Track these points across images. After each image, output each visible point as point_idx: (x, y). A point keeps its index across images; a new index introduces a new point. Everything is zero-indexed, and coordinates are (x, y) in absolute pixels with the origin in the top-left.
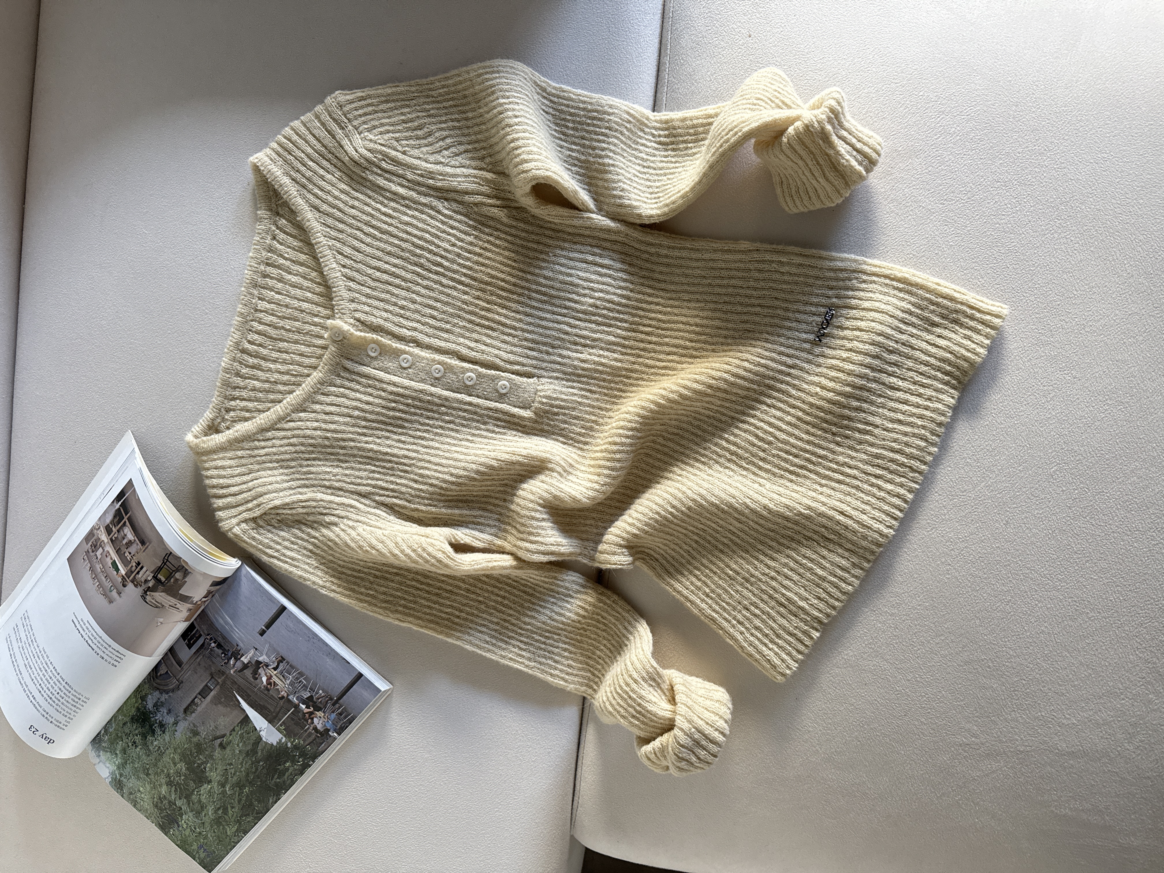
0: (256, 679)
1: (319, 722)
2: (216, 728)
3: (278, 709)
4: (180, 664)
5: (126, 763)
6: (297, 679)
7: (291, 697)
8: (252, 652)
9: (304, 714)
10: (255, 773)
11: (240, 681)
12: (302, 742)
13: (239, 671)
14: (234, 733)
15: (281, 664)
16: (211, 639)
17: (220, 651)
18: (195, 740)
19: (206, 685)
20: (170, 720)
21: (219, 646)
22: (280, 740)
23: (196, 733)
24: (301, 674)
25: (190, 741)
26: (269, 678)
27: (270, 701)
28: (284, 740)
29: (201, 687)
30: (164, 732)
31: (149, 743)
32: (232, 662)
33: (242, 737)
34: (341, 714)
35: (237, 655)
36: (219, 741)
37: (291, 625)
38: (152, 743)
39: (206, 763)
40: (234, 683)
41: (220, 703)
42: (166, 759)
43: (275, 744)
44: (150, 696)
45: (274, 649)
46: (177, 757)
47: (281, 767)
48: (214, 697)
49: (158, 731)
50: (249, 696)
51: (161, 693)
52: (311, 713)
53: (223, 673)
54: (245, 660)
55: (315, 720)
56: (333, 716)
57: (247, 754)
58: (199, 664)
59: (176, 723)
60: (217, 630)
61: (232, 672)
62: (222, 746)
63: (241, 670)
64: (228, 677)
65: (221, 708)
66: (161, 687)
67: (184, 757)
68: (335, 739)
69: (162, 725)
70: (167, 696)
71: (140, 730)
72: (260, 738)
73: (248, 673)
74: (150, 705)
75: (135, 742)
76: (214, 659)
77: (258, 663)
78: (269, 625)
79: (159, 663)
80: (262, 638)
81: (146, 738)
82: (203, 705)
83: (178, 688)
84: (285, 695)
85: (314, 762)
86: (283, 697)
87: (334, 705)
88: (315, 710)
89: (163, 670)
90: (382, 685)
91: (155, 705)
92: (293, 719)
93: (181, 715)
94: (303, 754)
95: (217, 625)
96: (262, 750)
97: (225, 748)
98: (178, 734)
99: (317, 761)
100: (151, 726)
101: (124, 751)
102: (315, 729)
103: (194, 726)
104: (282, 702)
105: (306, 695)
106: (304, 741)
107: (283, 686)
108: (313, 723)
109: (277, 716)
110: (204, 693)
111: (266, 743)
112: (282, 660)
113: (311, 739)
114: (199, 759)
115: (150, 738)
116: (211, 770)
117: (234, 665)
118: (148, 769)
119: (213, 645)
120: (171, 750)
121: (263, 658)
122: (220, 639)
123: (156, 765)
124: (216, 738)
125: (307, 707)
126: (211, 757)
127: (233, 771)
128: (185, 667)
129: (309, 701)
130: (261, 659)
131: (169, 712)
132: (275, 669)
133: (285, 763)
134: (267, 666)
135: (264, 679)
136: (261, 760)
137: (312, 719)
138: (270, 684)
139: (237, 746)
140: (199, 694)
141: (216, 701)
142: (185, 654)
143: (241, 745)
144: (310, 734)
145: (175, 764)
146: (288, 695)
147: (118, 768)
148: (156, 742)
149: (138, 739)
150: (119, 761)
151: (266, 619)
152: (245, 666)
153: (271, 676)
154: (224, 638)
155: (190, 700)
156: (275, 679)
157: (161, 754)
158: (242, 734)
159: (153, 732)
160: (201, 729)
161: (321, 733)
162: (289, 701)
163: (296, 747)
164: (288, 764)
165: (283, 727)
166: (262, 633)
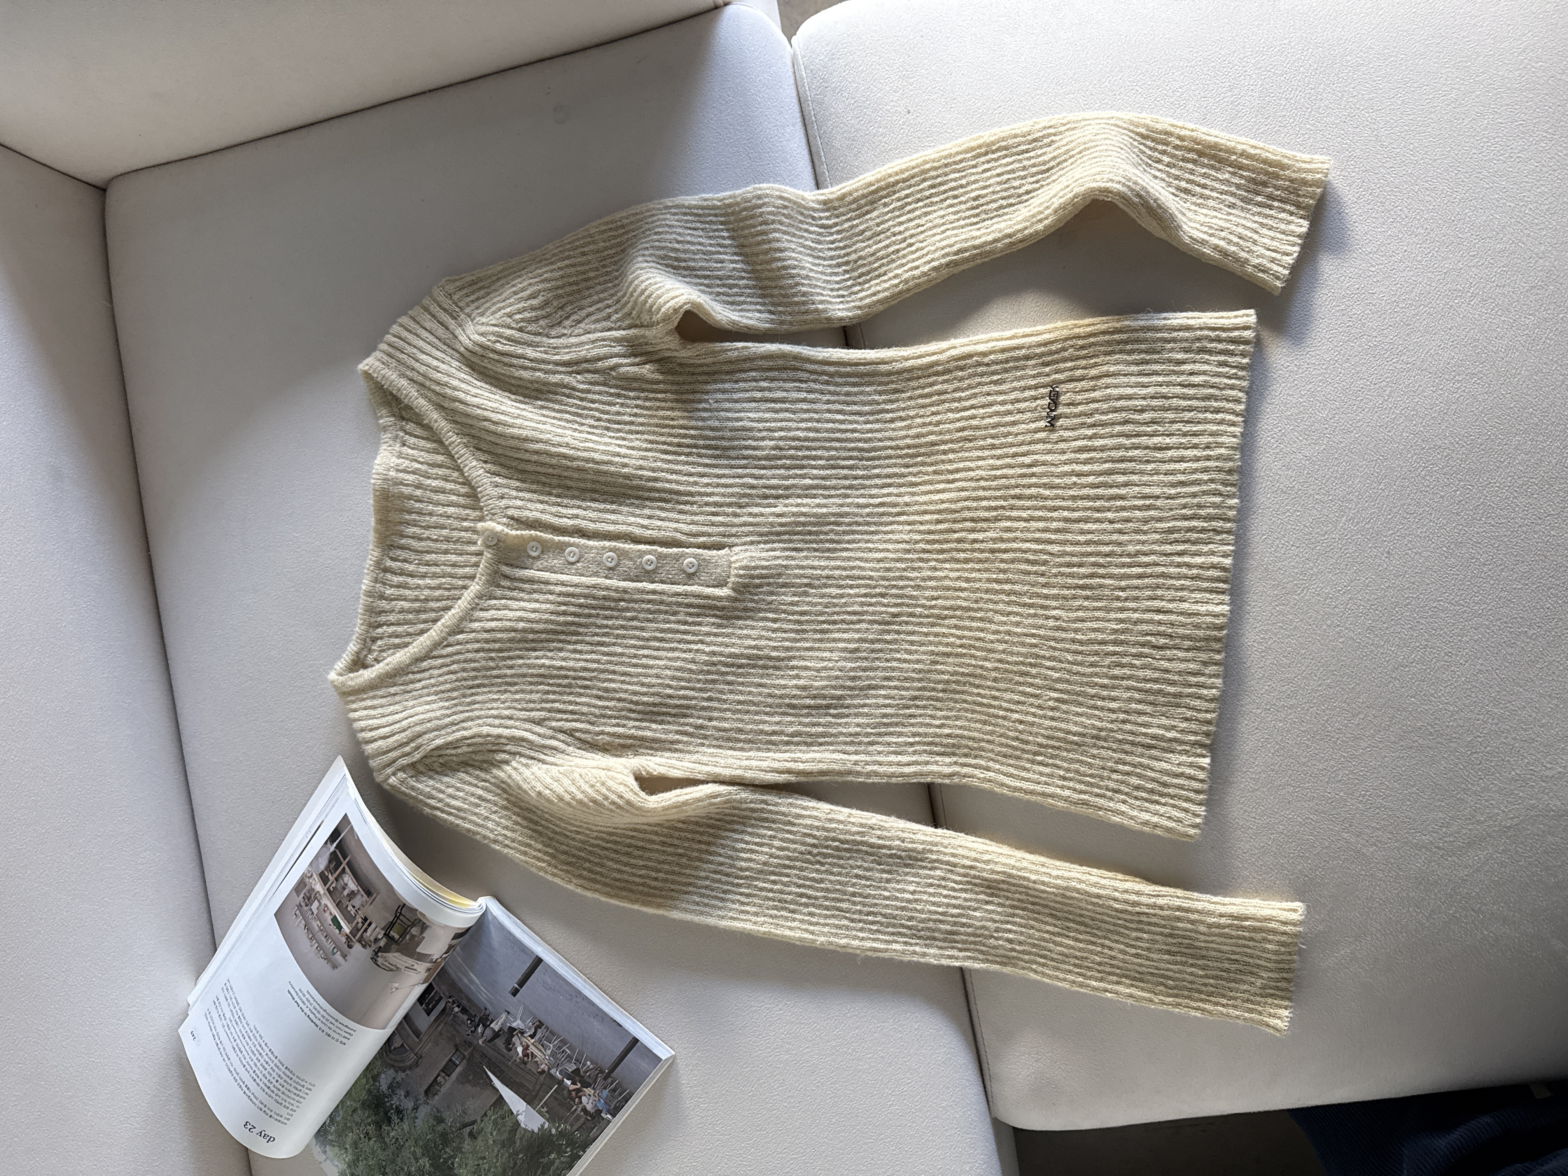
0: (510, 1050)
1: (589, 1101)
2: (464, 1113)
3: (538, 1087)
4: (417, 1033)
5: (358, 1160)
6: (560, 1048)
7: (553, 1071)
8: (504, 1016)
9: (570, 1092)
10: (513, 1168)
11: (490, 1053)
12: (569, 1127)
13: (490, 1041)
14: (486, 1119)
15: (539, 1031)
16: (454, 1002)
17: (465, 1017)
18: (440, 1128)
19: (450, 1060)
20: (409, 1104)
21: (464, 1011)
22: (542, 1126)
23: (440, 1120)
24: (564, 1042)
25: (434, 1130)
26: (525, 1048)
27: (529, 1077)
28: (546, 1126)
29: (444, 1063)
30: (402, 1120)
31: (384, 1134)
32: (480, 1030)
33: (495, 1123)
34: (614, 1090)
35: (486, 1021)
36: (468, 1129)
37: (549, 981)
38: (388, 1134)
39: (454, 1157)
40: (484, 1055)
41: (469, 1081)
42: (406, 1153)
43: (536, 1130)
44: (383, 1076)
45: (530, 1012)
46: (419, 1151)
47: (545, 1160)
48: (461, 1074)
49: (395, 1117)
50: (502, 1071)
51: (397, 1072)
52: (578, 1091)
53: (470, 1044)
54: (496, 1026)
55: (584, 1099)
56: (606, 1093)
57: (503, 1146)
58: (441, 1034)
59: (416, 1108)
60: (461, 991)
61: (480, 1042)
62: (472, 1136)
63: (492, 1040)
64: (476, 1048)
65: (468, 1087)
66: (396, 1064)
67: (427, 1150)
68: (609, 1122)
69: (399, 1112)
70: (403, 1075)
71: (373, 1118)
72: (517, 1124)
73: (500, 1043)
74: (384, 1087)
75: (367, 1134)
76: (458, 1027)
77: (512, 1030)
78: (522, 983)
79: (393, 1035)
80: (515, 999)
81: (381, 1127)
82: (448, 1085)
83: (417, 1064)
84: (546, 1069)
85: (584, 1152)
86: (543, 1071)
87: (605, 1079)
88: (583, 1086)
89: (397, 1043)
90: (663, 1052)
91: (390, 1087)
92: (556, 1099)
93: (422, 1097)
94: (571, 1143)
95: (460, 985)
96: (521, 1139)
97: (475, 1138)
98: (419, 1122)
99: (588, 1150)
100: (386, 1113)
101: (355, 1145)
102: (584, 1110)
103: (438, 1111)
104: (542, 1078)
105: (571, 1068)
106: (572, 1125)
107: (542, 1057)
108: (581, 1103)
109: (537, 1095)
110: (447, 1070)
111: (526, 1130)
112: (540, 1025)
113: (579, 1124)
114: (445, 1152)
115: (385, 1128)
116: (460, 1166)
117: (483, 1033)
118: (385, 1167)
119: (456, 1009)
120: (411, 1143)
121: (517, 1024)
122: (464, 1002)
123: (393, 1161)
124: (465, 1125)
125: (574, 1083)
126: (459, 1149)
127: (486, 1166)
128: (424, 1039)
129: (575, 1076)
130: (514, 1025)
131: (407, 1094)
132: (532, 1036)
133: (549, 1155)
134: (522, 1033)
135: (520, 1050)
136: (520, 1152)
137: (580, 1098)
138: (527, 1055)
139: (490, 1135)
140: (442, 1071)
141: (464, 1079)
142: (424, 1022)
143: (495, 1133)
144: (578, 1118)
145: (417, 1160)
146: (549, 1069)
147: (349, 1166)
148: (393, 1133)
149: (371, 1129)
150: (349, 1158)
151: (519, 976)
152: (496, 1035)
153: (528, 1046)
154: (469, 1000)
155: (432, 1079)
156: (532, 1049)
157: (400, 1148)
158: (496, 1119)
159: (389, 1120)
160: (446, 1115)
161: (591, 1116)
162: (552, 1077)
163: (561, 1134)
164: (553, 1156)
165: (545, 1109)
166: (515, 992)
